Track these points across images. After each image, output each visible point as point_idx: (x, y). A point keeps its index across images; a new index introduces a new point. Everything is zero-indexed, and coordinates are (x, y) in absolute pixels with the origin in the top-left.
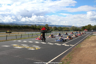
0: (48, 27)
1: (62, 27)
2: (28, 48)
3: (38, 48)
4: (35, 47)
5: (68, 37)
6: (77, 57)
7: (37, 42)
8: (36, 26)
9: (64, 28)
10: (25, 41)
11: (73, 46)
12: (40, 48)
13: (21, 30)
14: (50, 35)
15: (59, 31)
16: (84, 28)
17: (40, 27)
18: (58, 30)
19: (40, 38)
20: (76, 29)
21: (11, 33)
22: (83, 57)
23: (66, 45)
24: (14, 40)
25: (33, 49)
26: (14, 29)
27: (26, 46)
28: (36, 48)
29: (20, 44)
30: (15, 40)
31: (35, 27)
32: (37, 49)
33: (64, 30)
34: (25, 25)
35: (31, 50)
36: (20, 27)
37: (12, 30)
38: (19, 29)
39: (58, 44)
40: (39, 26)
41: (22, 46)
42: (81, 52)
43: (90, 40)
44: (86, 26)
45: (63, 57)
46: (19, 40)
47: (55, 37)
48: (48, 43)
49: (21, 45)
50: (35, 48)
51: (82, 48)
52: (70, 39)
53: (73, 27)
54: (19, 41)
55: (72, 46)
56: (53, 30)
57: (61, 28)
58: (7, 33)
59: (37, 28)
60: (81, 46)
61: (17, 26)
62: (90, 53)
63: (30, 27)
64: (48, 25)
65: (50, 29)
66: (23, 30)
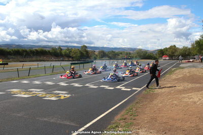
0: (87, 52)
1: (117, 51)
2: (44, 96)
3: (65, 96)
4: (59, 94)
5: (127, 72)
6: (145, 114)
7: (63, 84)
8: (61, 49)
9: (121, 53)
10: (37, 82)
11: (140, 89)
12: (69, 96)
13: (28, 59)
14: (91, 69)
16: (162, 53)
17: (71, 52)
18: (107, 58)
19: (69, 75)
20: (145, 55)
21: (7, 64)
22: (159, 113)
23: (123, 89)
24: (14, 80)
25: (53, 99)
26: (14, 57)
27: (39, 93)
28: (60, 97)
29: (26, 88)
30: (16, 80)
31: (58, 51)
32: (62, 98)
33: (120, 57)
34: (37, 49)
35: (49, 100)
36: (26, 51)
37: (9, 59)
38: (25, 57)
39: (107, 87)
40: (68, 49)
41: (31, 91)
42: (155, 102)
43: (174, 77)
44: (166, 49)
45: (117, 114)
46: (24, 79)
47: (100, 73)
48: (87, 85)
49: (29, 91)
50: (58, 97)
51: (158, 94)
52: (133, 76)
53: (140, 50)
54: (25, 82)
55: (137, 90)
56: (98, 58)
57: (114, 52)
59: (63, 54)
60: (156, 90)
61: (21, 51)
62: (173, 104)
64: (86, 47)
65: (91, 56)
66: (34, 58)
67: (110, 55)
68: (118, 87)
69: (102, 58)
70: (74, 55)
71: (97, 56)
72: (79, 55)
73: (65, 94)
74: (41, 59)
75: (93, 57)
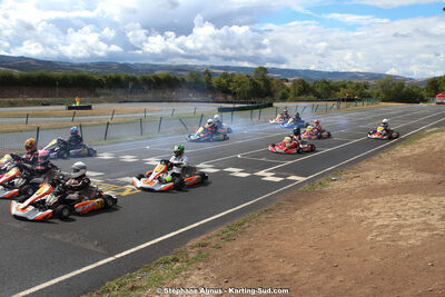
0: (267, 82)
1: (335, 80)
3: (133, 190)
4: (127, 184)
8: (210, 74)
9: (344, 86)
11: (302, 180)
13: (138, 96)
15: (319, 97)
17: (231, 81)
18: (312, 97)
21: (89, 108)
23: (269, 177)
28: (124, 190)
31: (203, 80)
32: (125, 194)
33: (339, 95)
37: (97, 96)
38: (131, 92)
39: (236, 172)
40: (225, 76)
50: (117, 191)
51: (325, 194)
55: (295, 181)
56: (291, 95)
57: (328, 83)
58: (70, 108)
59: (215, 85)
61: (123, 78)
63: (184, 80)
65: (275, 91)
66: (150, 96)
67: (319, 90)
68: (261, 173)
69: (299, 95)
70: (238, 89)
71: (288, 90)
72: (248, 88)
74: (165, 96)
75: (280, 94)
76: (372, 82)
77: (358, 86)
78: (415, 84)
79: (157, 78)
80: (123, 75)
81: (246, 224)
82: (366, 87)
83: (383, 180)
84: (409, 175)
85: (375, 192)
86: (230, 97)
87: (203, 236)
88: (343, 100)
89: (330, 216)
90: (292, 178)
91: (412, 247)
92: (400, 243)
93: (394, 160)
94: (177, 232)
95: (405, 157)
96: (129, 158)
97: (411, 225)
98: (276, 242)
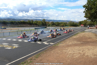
4: (14, 46)
7: (20, 40)
8: (33, 21)
9: (62, 23)
11: (53, 44)
13: (17, 26)
18: (55, 26)
23: (46, 43)
31: (31, 22)
33: (61, 25)
35: (7, 49)
36: (16, 22)
39: (39, 42)
40: (36, 21)
49: (2, 44)
50: (12, 47)
51: (58, 47)
61: (13, 22)
63: (27, 22)
64: (45, 20)
67: (56, 24)
68: (44, 43)
69: (52, 25)
70: (39, 24)
71: (50, 24)
72: (41, 24)
73: (17, 46)
74: (23, 26)
75: (48, 25)
76: (67, 22)
77: (65, 23)
78: (77, 23)
79: (21, 22)
80: (13, 21)
81: (41, 54)
82: (66, 23)
83: (70, 43)
84: (75, 42)
85: (68, 46)
86: (37, 26)
87: (31, 57)
88: (62, 26)
89: (59, 52)
90: (51, 43)
91: (77, 58)
92: (74, 57)
93: (72, 39)
94: (25, 56)
95: (75, 38)
96: (14, 40)
97: (76, 53)
98: (47, 58)
